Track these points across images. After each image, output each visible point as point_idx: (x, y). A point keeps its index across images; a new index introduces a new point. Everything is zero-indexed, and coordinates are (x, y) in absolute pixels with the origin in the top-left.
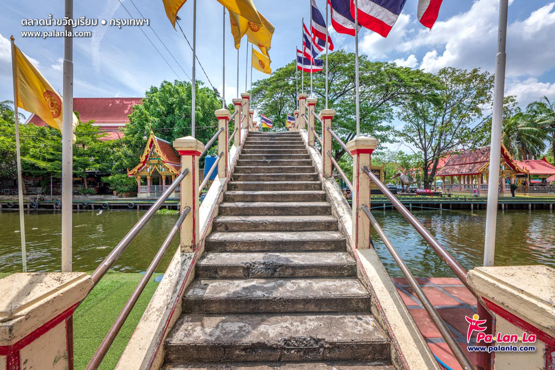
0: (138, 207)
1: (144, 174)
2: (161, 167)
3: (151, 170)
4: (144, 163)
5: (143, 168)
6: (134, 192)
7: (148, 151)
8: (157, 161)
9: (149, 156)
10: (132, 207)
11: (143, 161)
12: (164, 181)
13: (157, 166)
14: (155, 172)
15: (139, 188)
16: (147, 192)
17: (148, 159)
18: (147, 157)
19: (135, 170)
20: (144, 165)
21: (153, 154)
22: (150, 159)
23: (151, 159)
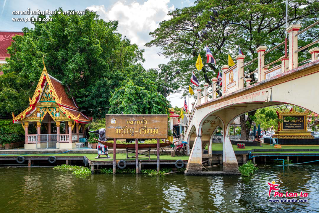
0: (30, 161)
1: (32, 119)
2: (54, 111)
3: (42, 115)
4: (34, 106)
5: (31, 113)
6: (20, 142)
7: (39, 92)
8: (50, 103)
9: (40, 98)
10: (21, 162)
11: (33, 103)
12: (58, 128)
13: (50, 110)
14: (48, 117)
15: (26, 138)
16: (36, 142)
17: (38, 101)
18: (37, 99)
19: (23, 115)
20: (33, 108)
21: (44, 95)
22: (40, 101)
23: (43, 101)
